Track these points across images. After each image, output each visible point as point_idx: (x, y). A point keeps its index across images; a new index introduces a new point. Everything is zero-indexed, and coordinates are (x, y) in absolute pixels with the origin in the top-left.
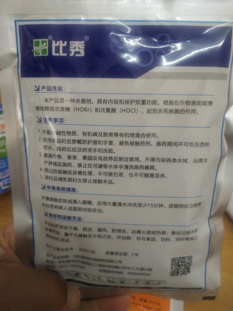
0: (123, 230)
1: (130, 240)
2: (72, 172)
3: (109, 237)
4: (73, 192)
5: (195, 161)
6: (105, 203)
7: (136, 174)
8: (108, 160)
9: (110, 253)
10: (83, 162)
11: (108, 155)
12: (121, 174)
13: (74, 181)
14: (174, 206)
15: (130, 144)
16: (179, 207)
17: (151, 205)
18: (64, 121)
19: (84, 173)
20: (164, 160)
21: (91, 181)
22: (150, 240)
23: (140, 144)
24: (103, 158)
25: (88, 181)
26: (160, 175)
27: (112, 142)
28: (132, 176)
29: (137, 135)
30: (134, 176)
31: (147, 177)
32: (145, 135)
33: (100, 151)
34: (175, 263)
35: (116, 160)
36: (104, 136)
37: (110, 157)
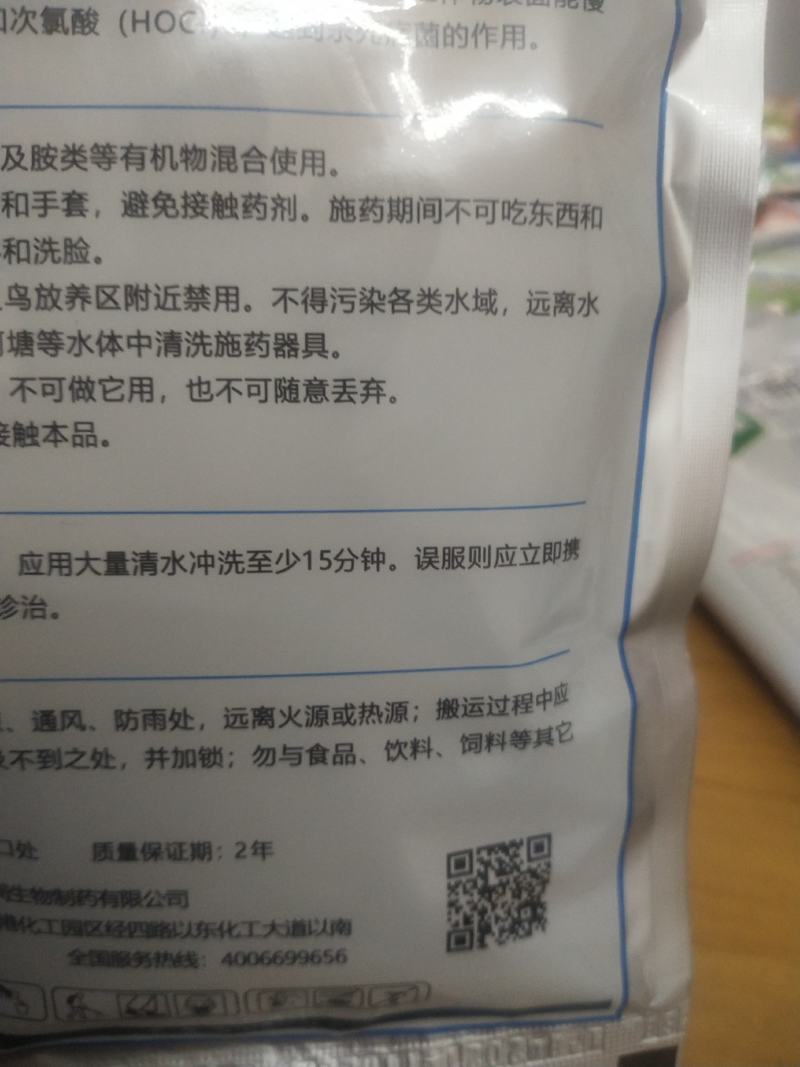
0: (173, 713)
1: (220, 765)
3: (102, 759)
5: (537, 306)
6: (60, 562)
7: (228, 386)
8: (66, 308)
9: (116, 855)
11: (63, 276)
12: (141, 386)
14: (441, 559)
15: (185, 207)
16: (466, 563)
17: (322, 558)
20: (375, 299)
22: (329, 757)
23: (240, 211)
24: (33, 295)
26: (360, 389)
27: (81, 197)
28: (207, 397)
29: (220, 156)
30: (218, 395)
31: (288, 397)
32: (265, 157)
33: (14, 253)
34: (469, 877)
35: (106, 301)
36: (36, 166)
37: (73, 286)
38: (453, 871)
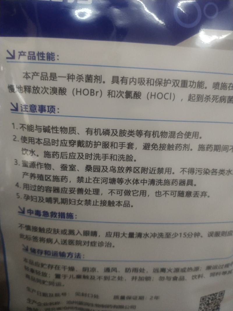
0: (140, 269)
1: (150, 280)
2: (69, 189)
3: (120, 278)
4: (69, 219)
6: (117, 234)
7: (166, 193)
8: (125, 172)
9: (120, 298)
10: (86, 175)
11: (125, 164)
12: (143, 192)
13: (70, 203)
14: (214, 234)
15: (160, 147)
16: (220, 235)
17: (184, 234)
18: (56, 111)
19: (87, 191)
20: (208, 171)
21: (97, 203)
22: (178, 279)
23: (174, 148)
24: (117, 169)
25: (92, 203)
26: (200, 194)
27: (132, 144)
28: (160, 195)
29: (171, 134)
30: (163, 195)
31: (181, 195)
32: (183, 134)
33: (113, 158)
34: (205, 302)
35: (136, 171)
36: (120, 135)
37: (128, 167)
38: (201, 301)
